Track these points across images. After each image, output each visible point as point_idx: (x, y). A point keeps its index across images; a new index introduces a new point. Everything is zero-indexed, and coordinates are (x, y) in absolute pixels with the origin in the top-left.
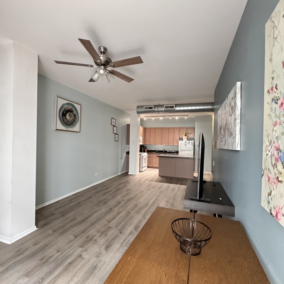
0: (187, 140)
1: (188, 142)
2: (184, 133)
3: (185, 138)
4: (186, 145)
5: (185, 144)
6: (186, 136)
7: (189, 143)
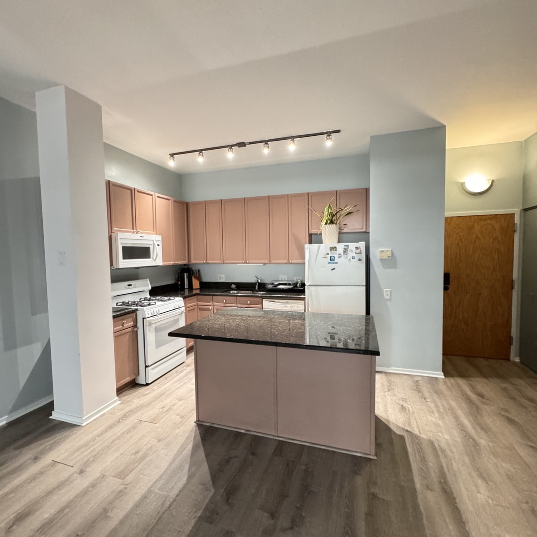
0: (336, 240)
1: (341, 247)
2: (326, 213)
3: (329, 233)
4: (332, 259)
5: (329, 257)
6: (332, 222)
7: (345, 251)
